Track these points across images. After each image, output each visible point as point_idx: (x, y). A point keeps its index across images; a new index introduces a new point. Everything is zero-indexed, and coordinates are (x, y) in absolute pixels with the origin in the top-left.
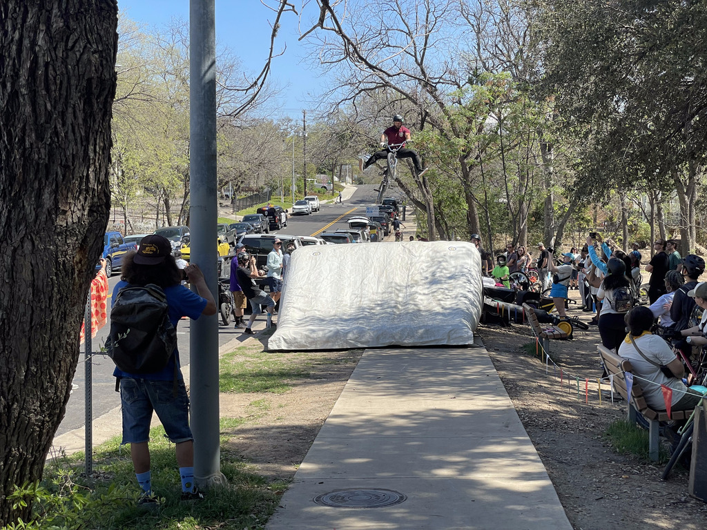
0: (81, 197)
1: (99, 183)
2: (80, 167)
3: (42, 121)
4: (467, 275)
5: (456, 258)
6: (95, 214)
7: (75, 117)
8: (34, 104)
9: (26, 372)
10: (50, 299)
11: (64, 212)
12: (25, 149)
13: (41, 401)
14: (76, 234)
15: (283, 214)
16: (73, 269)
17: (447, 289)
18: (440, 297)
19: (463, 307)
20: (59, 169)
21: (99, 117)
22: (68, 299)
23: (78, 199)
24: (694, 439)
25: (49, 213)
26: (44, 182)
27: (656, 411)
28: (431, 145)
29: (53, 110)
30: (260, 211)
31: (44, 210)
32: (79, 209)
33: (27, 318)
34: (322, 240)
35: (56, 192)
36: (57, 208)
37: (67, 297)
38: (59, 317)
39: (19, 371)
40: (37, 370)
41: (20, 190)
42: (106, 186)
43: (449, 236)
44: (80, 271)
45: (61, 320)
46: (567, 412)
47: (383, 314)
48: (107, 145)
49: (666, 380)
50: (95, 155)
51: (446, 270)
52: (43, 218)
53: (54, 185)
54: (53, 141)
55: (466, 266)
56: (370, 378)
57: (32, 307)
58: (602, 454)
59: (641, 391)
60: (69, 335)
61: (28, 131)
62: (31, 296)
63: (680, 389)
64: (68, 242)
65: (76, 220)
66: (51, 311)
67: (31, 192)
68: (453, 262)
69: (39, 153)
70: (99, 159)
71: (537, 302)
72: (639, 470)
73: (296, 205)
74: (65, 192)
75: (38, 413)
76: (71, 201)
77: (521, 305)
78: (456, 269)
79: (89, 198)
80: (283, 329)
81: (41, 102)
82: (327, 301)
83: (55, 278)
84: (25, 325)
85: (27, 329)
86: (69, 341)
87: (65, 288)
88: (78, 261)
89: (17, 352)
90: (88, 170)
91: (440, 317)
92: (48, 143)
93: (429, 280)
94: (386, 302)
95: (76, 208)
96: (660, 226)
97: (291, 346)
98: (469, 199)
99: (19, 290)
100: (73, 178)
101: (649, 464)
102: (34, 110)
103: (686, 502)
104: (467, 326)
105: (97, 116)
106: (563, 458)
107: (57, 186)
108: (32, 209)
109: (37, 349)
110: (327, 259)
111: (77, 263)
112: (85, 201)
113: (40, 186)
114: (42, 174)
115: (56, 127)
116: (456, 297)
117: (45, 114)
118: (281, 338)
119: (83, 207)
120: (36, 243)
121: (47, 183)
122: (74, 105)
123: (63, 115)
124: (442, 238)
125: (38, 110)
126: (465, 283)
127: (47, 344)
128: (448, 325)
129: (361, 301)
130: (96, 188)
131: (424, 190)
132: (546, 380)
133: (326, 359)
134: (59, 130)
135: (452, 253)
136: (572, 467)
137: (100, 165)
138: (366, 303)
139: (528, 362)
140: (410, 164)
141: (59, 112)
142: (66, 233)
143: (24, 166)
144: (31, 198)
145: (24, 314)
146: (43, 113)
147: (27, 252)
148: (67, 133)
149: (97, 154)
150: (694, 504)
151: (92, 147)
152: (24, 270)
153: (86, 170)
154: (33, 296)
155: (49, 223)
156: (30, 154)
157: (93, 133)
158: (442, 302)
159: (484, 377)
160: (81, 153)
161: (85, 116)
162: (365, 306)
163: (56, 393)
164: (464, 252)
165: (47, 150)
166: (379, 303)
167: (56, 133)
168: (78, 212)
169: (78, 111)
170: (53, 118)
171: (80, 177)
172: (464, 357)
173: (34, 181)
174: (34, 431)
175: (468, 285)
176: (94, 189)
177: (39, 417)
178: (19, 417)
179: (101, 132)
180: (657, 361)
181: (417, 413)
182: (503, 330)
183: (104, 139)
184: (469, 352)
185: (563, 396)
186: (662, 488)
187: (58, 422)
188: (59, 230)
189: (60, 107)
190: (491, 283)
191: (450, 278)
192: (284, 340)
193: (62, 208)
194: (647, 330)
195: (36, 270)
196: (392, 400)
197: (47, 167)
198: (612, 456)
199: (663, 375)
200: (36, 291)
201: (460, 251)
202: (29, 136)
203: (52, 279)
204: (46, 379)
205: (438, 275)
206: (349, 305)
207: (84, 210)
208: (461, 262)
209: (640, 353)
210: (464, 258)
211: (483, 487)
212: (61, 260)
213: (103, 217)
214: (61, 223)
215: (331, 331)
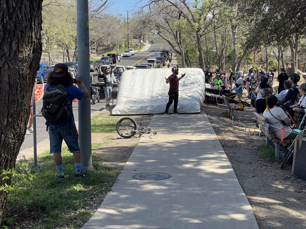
0: (29, 45)
1: (37, 39)
2: (28, 32)
3: (11, 11)
4: (198, 82)
5: (194, 75)
6: (35, 53)
7: (26, 9)
8: (7, 3)
9: (7, 121)
10: (17, 89)
11: (22, 52)
12: (4, 24)
13: (14, 134)
14: (27, 61)
15: (118, 56)
16: (26, 77)
17: (190, 89)
18: (187, 92)
19: (196, 96)
20: (19, 33)
21: (36, 9)
22: (24, 90)
23: (28, 46)
24: (295, 151)
25: (15, 52)
26: (13, 38)
27: (278, 140)
28: (183, 26)
29: (16, 6)
30: (108, 55)
31: (13, 51)
32: (28, 51)
33: (7, 98)
34: (136, 68)
35: (18, 43)
36: (19, 50)
37: (24, 89)
38: (21, 98)
39: (4, 121)
40: (12, 120)
41: (2, 42)
42: (40, 40)
43: (191, 66)
44: (29, 78)
45: (22, 99)
46: (240, 141)
47: (162, 99)
48: (40, 22)
49: (283, 127)
50: (35, 27)
51: (189, 80)
52: (13, 54)
53: (17, 40)
54: (16, 20)
55: (198, 79)
56: (156, 127)
57: (9, 93)
58: (255, 158)
59: (272, 131)
60: (25, 105)
61: (5, 15)
62: (8, 88)
63: (289, 130)
64: (24, 65)
65: (27, 55)
66: (17, 95)
67: (7, 43)
68: (192, 77)
69: (10, 25)
70: (36, 29)
71: (229, 94)
72: (271, 164)
73: (124, 52)
74: (22, 43)
75: (13, 139)
76: (25, 47)
77: (222, 96)
78: (194, 80)
79: (33, 46)
80: (119, 106)
81: (11, 3)
82: (137, 94)
83: (18, 80)
84: (6, 101)
85: (7, 103)
86: (26, 108)
87: (23, 85)
88: (28, 73)
89: (3, 112)
90: (32, 33)
91: (187, 101)
92: (14, 21)
93: (182, 84)
94: (163, 94)
95: (27, 50)
96: (282, 62)
97: (122, 113)
98: (200, 50)
99: (3, 86)
100: (25, 37)
101: (275, 162)
102: (7, 6)
103: (290, 178)
104: (198, 105)
105: (35, 9)
106: (238, 160)
107: (18, 40)
108: (8, 50)
109: (12, 111)
110: (138, 76)
111: (28, 74)
112: (31, 47)
113: (11, 40)
114: (12, 35)
115: (17, 14)
116: (194, 92)
117: (13, 8)
118: (118, 110)
119: (30, 49)
120: (10, 65)
121: (14, 39)
122: (25, 4)
123: (20, 8)
124: (188, 67)
125: (9, 6)
126: (197, 86)
127: (16, 109)
128: (190, 104)
129: (152, 94)
130: (35, 41)
131: (180, 46)
132: (232, 127)
133: (137, 119)
134: (19, 15)
135: (192, 73)
136: (242, 163)
137: (37, 31)
138: (154, 95)
139: (224, 120)
140: (174, 35)
141: (18, 8)
142: (23, 61)
143: (4, 31)
144: (7, 45)
145: (6, 96)
146: (12, 7)
147: (6, 69)
148: (22, 17)
149: (36, 26)
150: (294, 178)
151: (34, 23)
152: (5, 77)
153: (31, 33)
154: (9, 88)
155: (15, 56)
156: (6, 26)
157: (34, 17)
158: (187, 94)
159: (205, 126)
160: (29, 26)
161: (30, 9)
162: (154, 96)
163: (20, 130)
164: (197, 72)
165: (14, 24)
166: (160, 94)
167: (18, 17)
168: (28, 52)
169: (27, 7)
170: (16, 10)
171: (29, 36)
172: (197, 118)
173: (8, 38)
174: (11, 147)
175: (199, 87)
176: (35, 42)
177: (13, 140)
178: (4, 141)
179: (37, 16)
180: (279, 118)
181: (177, 141)
182: (214, 106)
183: (39, 19)
184: (199, 115)
185: (239, 134)
186: (280, 172)
187: (22, 143)
188: (20, 60)
189: (19, 5)
190: (209, 86)
191: (191, 84)
192: (119, 110)
193: (21, 50)
194: (275, 105)
195: (10, 77)
196: (166, 136)
197: (14, 32)
198: (259, 159)
199: (282, 124)
200: (10, 86)
201: (195, 72)
202: (5, 18)
203: (17, 81)
204: (16, 124)
205: (186, 82)
206: (147, 95)
207: (30, 51)
208: (196, 77)
209: (272, 115)
210: (197, 75)
211: (204, 172)
212: (21, 72)
213: (39, 54)
214: (20, 56)
215: (139, 107)
